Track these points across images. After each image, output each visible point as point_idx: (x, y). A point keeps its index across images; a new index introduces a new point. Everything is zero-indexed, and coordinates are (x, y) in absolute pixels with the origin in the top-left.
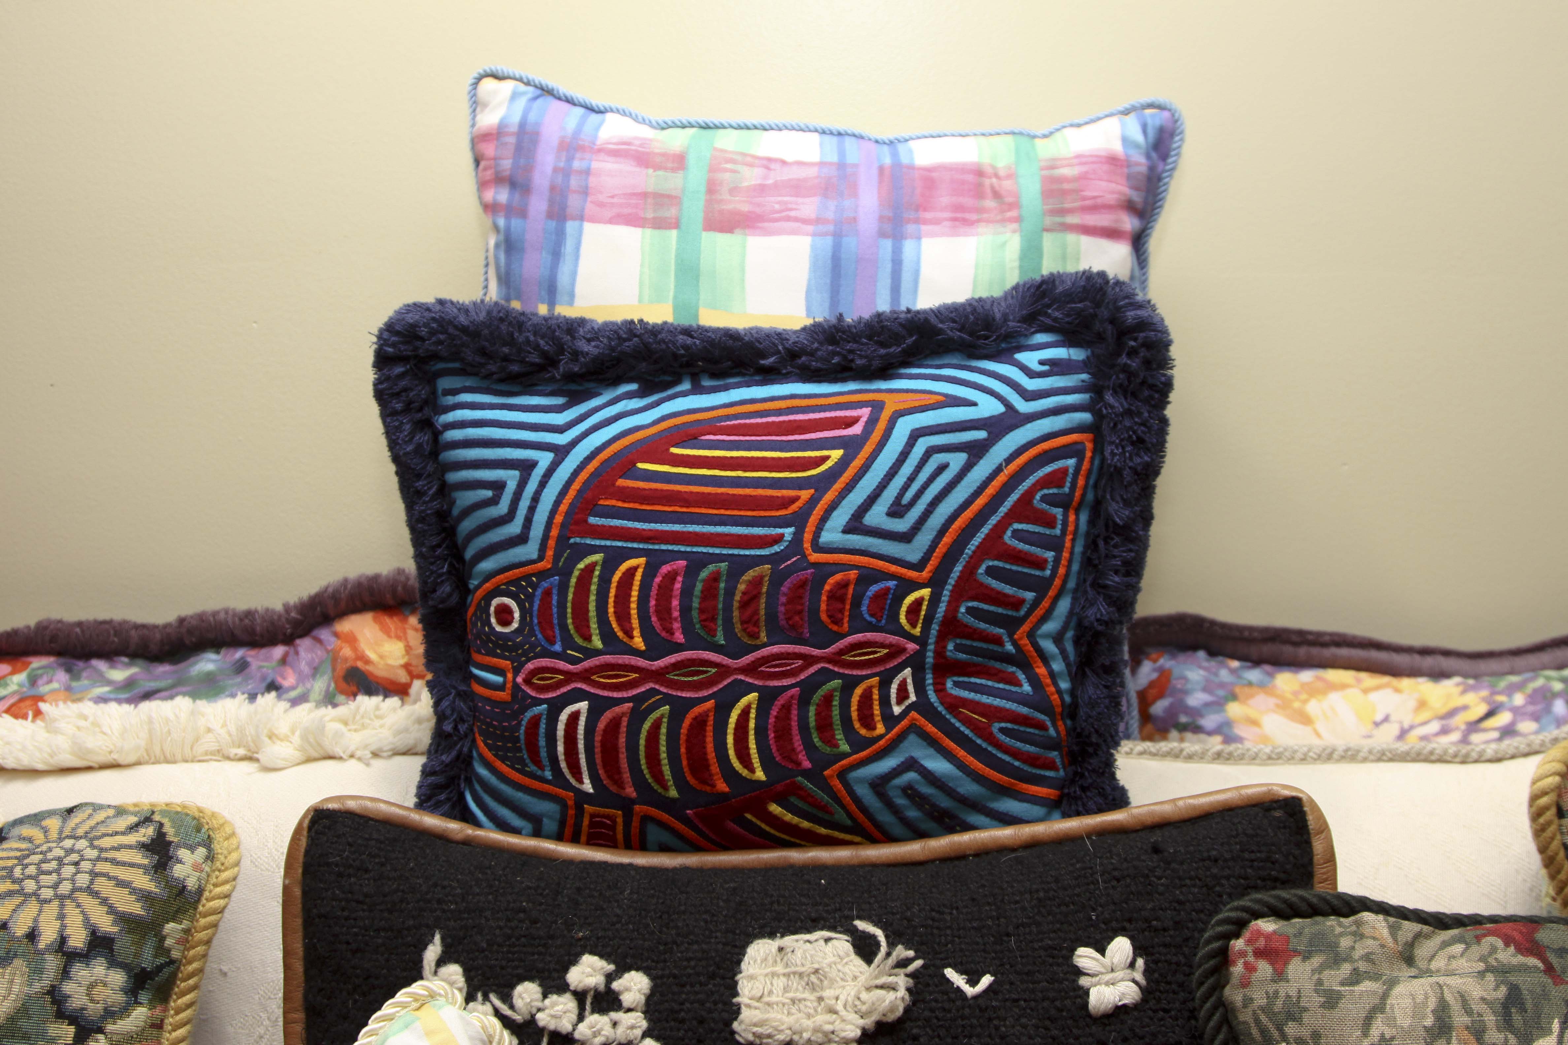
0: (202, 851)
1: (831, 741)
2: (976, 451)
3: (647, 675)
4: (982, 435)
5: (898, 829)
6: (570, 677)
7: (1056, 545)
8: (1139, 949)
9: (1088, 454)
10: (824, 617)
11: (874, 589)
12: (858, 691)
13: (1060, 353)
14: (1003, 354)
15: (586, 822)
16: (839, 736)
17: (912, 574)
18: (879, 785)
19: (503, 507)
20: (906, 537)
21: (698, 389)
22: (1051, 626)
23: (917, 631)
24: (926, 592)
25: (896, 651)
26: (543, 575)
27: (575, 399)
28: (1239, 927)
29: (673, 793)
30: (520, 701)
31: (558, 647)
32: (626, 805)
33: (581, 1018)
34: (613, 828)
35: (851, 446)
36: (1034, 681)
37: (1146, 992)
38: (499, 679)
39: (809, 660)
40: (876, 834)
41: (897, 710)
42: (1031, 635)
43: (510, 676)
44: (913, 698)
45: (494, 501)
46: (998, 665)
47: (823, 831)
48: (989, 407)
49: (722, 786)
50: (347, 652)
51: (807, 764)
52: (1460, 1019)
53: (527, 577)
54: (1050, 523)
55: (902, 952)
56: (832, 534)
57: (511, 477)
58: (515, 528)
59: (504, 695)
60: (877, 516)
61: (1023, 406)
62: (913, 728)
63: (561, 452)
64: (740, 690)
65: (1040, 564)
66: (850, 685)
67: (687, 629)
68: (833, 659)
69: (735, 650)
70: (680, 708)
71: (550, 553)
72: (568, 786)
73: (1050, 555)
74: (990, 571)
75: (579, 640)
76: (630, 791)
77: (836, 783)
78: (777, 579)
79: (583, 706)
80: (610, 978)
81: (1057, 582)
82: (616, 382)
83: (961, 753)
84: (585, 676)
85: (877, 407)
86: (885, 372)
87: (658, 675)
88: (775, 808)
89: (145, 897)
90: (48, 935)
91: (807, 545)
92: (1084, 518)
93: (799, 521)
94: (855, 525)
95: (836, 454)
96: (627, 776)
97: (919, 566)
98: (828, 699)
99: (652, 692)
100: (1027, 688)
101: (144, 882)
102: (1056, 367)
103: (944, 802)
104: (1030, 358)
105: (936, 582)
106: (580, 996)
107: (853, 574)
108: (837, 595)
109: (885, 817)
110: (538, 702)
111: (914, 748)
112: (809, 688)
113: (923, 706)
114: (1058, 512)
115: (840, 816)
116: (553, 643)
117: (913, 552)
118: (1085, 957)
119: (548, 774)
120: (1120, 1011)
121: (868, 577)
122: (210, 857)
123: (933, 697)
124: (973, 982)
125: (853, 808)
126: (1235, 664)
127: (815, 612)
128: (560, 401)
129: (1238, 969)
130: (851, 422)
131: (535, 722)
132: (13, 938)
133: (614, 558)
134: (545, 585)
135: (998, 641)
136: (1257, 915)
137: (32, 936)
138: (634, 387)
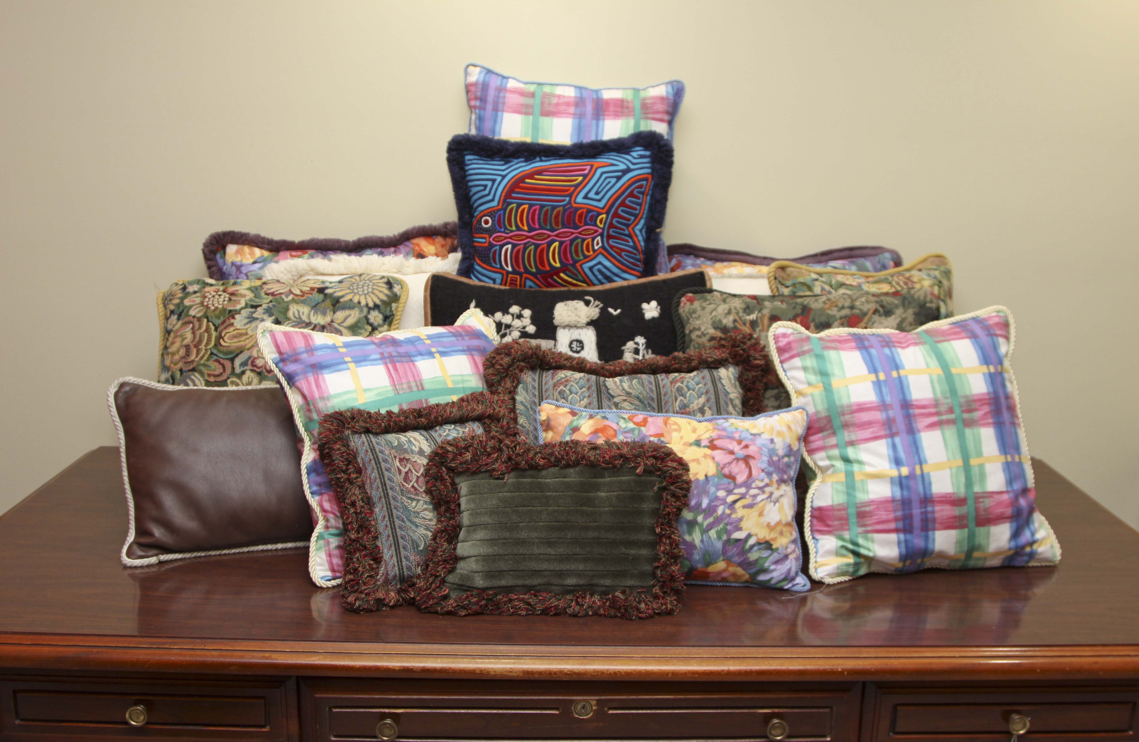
0: (400, 286)
1: (578, 255)
2: (619, 178)
3: (527, 237)
4: (620, 174)
5: (595, 281)
6: (506, 238)
7: (640, 205)
8: (659, 304)
9: (650, 180)
10: (577, 221)
11: (590, 214)
12: (586, 242)
13: (643, 153)
14: (628, 153)
15: (509, 279)
16: (580, 254)
17: (600, 210)
18: (591, 269)
19: (487, 192)
20: (599, 201)
21: (541, 161)
22: (639, 227)
23: (602, 226)
24: (604, 216)
25: (596, 231)
26: (499, 210)
27: (507, 162)
28: (683, 295)
29: (534, 270)
30: (491, 246)
31: (503, 230)
32: (521, 274)
33: (513, 320)
34: (516, 281)
35: (585, 176)
36: (634, 242)
37: (661, 314)
38: (484, 240)
39: (572, 233)
40: (590, 283)
41: (596, 248)
42: (633, 229)
43: (488, 239)
44: (600, 245)
45: (484, 190)
46: (623, 237)
47: (574, 282)
48: (622, 167)
49: (548, 268)
50: (417, 248)
51: (571, 262)
52: (733, 311)
53: (494, 211)
54: (638, 198)
55: (597, 303)
56: (580, 199)
57: (489, 183)
58: (490, 197)
59: (486, 245)
60: (592, 195)
61: (632, 167)
62: (601, 253)
63: (504, 177)
64: (554, 241)
65: (635, 209)
66: (583, 240)
67: (539, 224)
68: (580, 233)
69: (552, 230)
70: (537, 246)
71: (501, 204)
72: (504, 269)
73: (638, 207)
74: (623, 211)
75: (509, 227)
76: (522, 270)
77: (579, 267)
78: (565, 211)
79: (509, 246)
80: (520, 311)
81: (640, 215)
82: (518, 158)
83: (613, 260)
84: (510, 238)
85: (592, 166)
86: (594, 157)
87: (531, 237)
88: (562, 275)
89: (387, 296)
90: (363, 303)
91: (572, 201)
92: (649, 198)
93: (570, 196)
94: (586, 197)
95: (581, 178)
96: (521, 265)
97: (603, 208)
98: (577, 245)
99: (529, 242)
100: (631, 244)
101: (387, 292)
102: (642, 157)
103: (608, 274)
104: (634, 154)
105: (607, 213)
106: (513, 315)
107: (585, 210)
108: (581, 216)
109: (592, 278)
110: (496, 245)
111: (601, 258)
112: (572, 241)
113: (603, 247)
114: (641, 196)
115: (580, 277)
116: (501, 228)
117: (601, 204)
118: (645, 306)
119: (498, 266)
120: (653, 319)
121: (589, 211)
122: (402, 288)
123: (606, 244)
124: (615, 310)
125: (583, 275)
126: (702, 259)
127: (574, 220)
128: (502, 163)
129: (682, 304)
130: (584, 170)
131: (495, 251)
132: (354, 303)
133: (519, 205)
134: (499, 213)
135: (623, 230)
136: (688, 293)
137: (359, 303)
138: (523, 159)
